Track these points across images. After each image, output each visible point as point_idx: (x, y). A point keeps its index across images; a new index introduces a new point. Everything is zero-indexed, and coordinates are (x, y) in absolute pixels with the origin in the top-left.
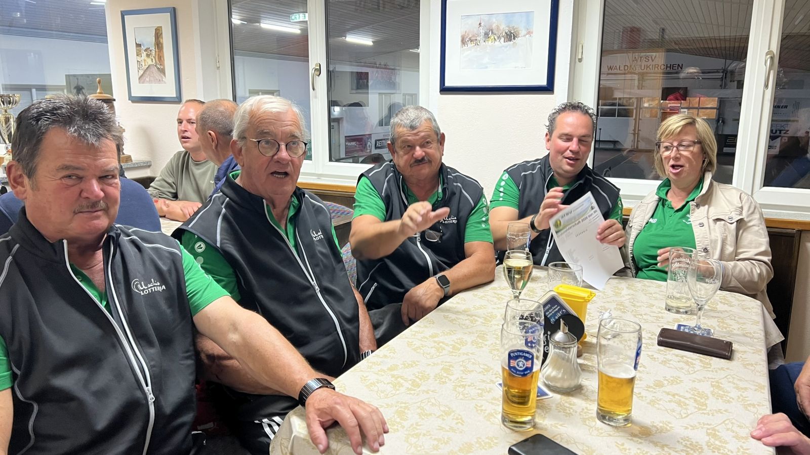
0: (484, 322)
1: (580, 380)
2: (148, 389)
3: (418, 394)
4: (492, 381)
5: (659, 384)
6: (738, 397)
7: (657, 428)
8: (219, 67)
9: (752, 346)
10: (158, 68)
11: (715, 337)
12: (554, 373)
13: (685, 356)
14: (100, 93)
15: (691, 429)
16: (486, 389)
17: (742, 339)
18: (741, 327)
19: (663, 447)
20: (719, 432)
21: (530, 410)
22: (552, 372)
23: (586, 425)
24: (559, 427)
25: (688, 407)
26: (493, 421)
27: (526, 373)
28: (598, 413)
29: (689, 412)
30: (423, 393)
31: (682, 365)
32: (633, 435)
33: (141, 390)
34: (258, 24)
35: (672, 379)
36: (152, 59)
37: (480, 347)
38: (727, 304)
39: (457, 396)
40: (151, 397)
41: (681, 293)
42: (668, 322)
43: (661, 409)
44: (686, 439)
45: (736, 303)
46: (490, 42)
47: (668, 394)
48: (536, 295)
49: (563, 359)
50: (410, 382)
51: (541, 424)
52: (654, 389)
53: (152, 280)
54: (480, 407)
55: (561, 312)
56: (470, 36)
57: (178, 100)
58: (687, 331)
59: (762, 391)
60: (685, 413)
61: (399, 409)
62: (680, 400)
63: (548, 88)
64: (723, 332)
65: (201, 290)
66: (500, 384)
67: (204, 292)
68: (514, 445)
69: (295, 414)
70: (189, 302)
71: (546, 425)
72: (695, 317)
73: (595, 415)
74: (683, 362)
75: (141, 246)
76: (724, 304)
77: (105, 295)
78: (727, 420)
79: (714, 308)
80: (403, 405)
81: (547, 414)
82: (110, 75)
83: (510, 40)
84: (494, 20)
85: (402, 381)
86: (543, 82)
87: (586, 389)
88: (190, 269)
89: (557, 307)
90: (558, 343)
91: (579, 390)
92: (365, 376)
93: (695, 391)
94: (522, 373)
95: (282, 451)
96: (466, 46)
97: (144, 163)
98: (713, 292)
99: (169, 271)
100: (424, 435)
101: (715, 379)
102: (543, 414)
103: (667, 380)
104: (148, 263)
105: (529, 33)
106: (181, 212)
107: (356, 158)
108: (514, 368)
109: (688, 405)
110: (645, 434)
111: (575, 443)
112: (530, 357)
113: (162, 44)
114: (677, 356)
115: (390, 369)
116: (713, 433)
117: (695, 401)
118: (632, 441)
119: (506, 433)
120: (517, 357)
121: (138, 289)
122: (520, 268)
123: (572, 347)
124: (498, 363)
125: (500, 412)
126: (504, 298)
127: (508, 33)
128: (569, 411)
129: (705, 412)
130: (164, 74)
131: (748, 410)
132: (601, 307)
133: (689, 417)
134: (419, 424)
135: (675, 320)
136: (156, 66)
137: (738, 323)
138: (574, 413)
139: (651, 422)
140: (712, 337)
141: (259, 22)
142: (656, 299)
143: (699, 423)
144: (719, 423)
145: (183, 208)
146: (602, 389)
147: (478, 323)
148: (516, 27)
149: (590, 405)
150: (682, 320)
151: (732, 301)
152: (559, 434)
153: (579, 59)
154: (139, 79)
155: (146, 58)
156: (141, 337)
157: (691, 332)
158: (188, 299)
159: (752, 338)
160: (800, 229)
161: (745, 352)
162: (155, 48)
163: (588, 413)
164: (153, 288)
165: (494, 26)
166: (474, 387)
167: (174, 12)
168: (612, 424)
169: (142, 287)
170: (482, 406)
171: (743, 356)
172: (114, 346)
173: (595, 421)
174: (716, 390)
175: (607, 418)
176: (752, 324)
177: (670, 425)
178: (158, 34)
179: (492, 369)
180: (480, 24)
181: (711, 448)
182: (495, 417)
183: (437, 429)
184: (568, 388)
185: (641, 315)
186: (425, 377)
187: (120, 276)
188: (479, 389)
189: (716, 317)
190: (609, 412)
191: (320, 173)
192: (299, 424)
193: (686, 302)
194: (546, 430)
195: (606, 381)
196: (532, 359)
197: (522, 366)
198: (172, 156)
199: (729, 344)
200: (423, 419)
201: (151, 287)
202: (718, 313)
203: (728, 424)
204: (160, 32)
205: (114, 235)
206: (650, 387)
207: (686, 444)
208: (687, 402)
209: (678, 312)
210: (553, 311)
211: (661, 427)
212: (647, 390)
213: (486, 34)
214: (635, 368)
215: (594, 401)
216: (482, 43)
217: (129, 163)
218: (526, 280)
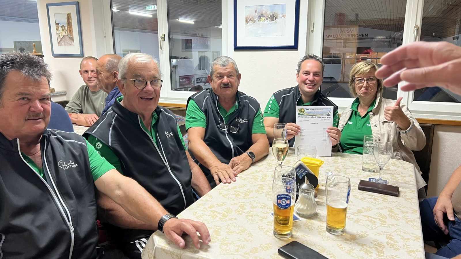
0: (262, 179)
1: (316, 211)
2: (70, 224)
3: (226, 221)
4: (267, 212)
5: (360, 211)
6: (403, 217)
7: (360, 235)
8: (106, 36)
9: (409, 189)
10: (69, 37)
11: (389, 184)
12: (302, 207)
13: (373, 195)
14: (35, 52)
15: (378, 235)
16: (265, 217)
17: (404, 185)
18: (403, 179)
19: (363, 245)
20: (393, 236)
21: (290, 228)
22: (301, 206)
23: (321, 235)
24: (305, 236)
25: (376, 223)
26: (269, 234)
27: (287, 207)
28: (327, 228)
29: (377, 226)
30: (229, 221)
31: (372, 200)
32: (347, 240)
33: (66, 225)
34: (127, 12)
35: (367, 208)
36: (66, 32)
37: (260, 194)
38: (395, 166)
39: (248, 221)
40: (72, 228)
41: (370, 161)
42: (364, 177)
43: (361, 225)
44: (376, 241)
45: (400, 165)
46: (262, 21)
47: (365, 216)
48: (290, 163)
49: (307, 199)
50: (221, 215)
51: (295, 235)
52: (357, 214)
53: (70, 161)
54: (261, 227)
55: (305, 173)
56: (251, 18)
57: (82, 55)
58: (374, 181)
59: (416, 213)
60: (374, 227)
61: (216, 230)
62: (371, 220)
63: (295, 47)
64: (393, 181)
65: (99, 166)
66: (272, 214)
67: (100, 167)
68: (281, 248)
69: (156, 234)
70: (92, 173)
71: (298, 236)
72: (378, 174)
73: (325, 229)
74: (373, 199)
75: (62, 141)
76: (394, 166)
77: (42, 170)
78: (397, 229)
79: (388, 168)
80: (218, 227)
81: (299, 230)
82: (41, 41)
83: (273, 20)
84: (264, 9)
85: (217, 214)
86: (292, 44)
87: (320, 215)
88: (92, 154)
89: (303, 170)
90: (304, 189)
91: (316, 216)
92: (195, 212)
93: (380, 214)
94: (285, 207)
95: (149, 256)
96: (248, 23)
97: (62, 93)
98: (388, 159)
99: (80, 155)
100: (230, 244)
101: (390, 207)
102: (296, 230)
103: (364, 209)
104: (67, 151)
105: (284, 16)
106: (85, 120)
107: (187, 88)
108: (280, 204)
109: (376, 222)
110: (353, 239)
111: (315, 245)
112: (289, 198)
113: (71, 23)
114: (369, 195)
115: (210, 207)
116: (390, 238)
117: (380, 220)
118: (346, 243)
119: (277, 241)
120: (281, 198)
121: (62, 167)
122: (282, 148)
123: (311, 192)
124: (271, 202)
125: (272, 230)
126: (273, 166)
127: (272, 16)
128: (311, 227)
129: (385, 225)
130: (73, 40)
131: (409, 224)
132: (327, 169)
133: (376, 229)
134: (227, 238)
135: (368, 176)
137: (402, 176)
138: (313, 229)
139: (356, 232)
140: (388, 184)
141: (128, 11)
142: (357, 164)
143: (382, 232)
144: (393, 231)
145: (86, 119)
146: (329, 215)
147: (258, 180)
149: (322, 224)
150: (371, 175)
151: (398, 164)
152: (305, 241)
153: (312, 31)
154: (58, 43)
155: (62, 31)
156: (65, 194)
157: (377, 182)
158: (91, 171)
159: (409, 184)
160: (434, 124)
161: (406, 192)
162: (67, 26)
163: (321, 228)
164: (71, 166)
165: (264, 12)
166: (257, 216)
167: (78, 5)
168: (335, 234)
169: (64, 165)
170: (262, 226)
171: (405, 195)
172: (49, 200)
173: (326, 233)
174: (391, 214)
175: (332, 231)
176: (409, 177)
177: (366, 233)
178: (69, 17)
179: (267, 206)
180: (256, 11)
181: (389, 245)
182: (270, 232)
183: (237, 240)
184: (310, 215)
185: (349, 173)
186: (230, 211)
187: (51, 159)
188: (260, 217)
189: (389, 173)
190: (333, 228)
191: (166, 96)
192: (158, 241)
193: (373, 165)
194: (298, 238)
195: (331, 210)
196: (290, 199)
197: (285, 203)
198: (79, 88)
199: (397, 188)
200: (229, 235)
201: (69, 165)
202: (391, 171)
203: (398, 232)
204: (70, 16)
205: (47, 135)
206: (355, 213)
207: (375, 243)
208: (375, 220)
209: (370, 171)
210: (300, 172)
211: (362, 234)
212: (354, 215)
213: (260, 17)
214: (347, 202)
215: (325, 221)
216: (257, 22)
217: (53, 93)
218: (285, 155)
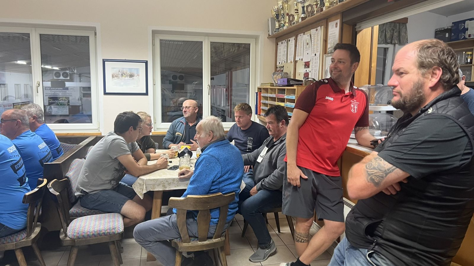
46: (123, 77)
56: (116, 75)
63: (146, 94)
83: (131, 77)
84: (125, 70)
86: (145, 92)
96: (114, 78)
105: (138, 75)
127: (130, 75)
148: (133, 73)
153: (154, 84)
165: (125, 72)
180: (119, 71)
213: (122, 75)
216: (121, 78)
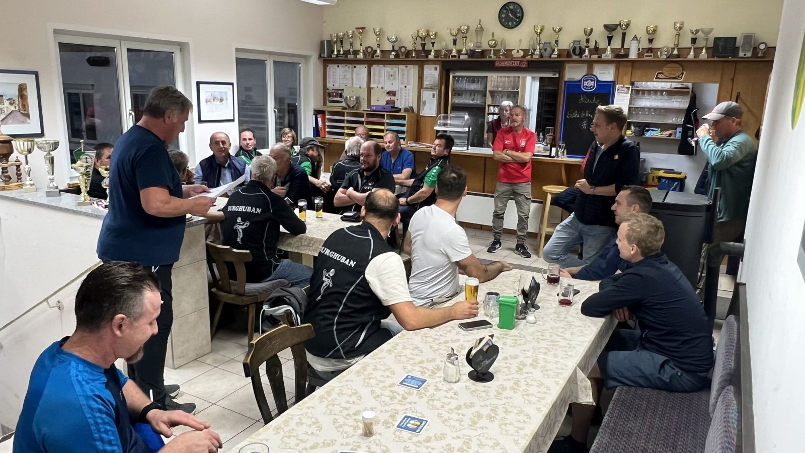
10: (22, 113)
36: (15, 107)
46: (215, 102)
56: (209, 99)
84: (216, 94)
113: (26, 96)
130: (29, 117)
136: (19, 111)
148: (223, 97)
154: (2, 121)
155: (9, 106)
162: (18, 99)
178: (22, 89)
180: (211, 95)
204: (24, 87)
